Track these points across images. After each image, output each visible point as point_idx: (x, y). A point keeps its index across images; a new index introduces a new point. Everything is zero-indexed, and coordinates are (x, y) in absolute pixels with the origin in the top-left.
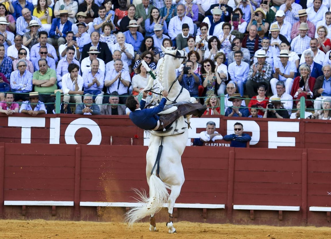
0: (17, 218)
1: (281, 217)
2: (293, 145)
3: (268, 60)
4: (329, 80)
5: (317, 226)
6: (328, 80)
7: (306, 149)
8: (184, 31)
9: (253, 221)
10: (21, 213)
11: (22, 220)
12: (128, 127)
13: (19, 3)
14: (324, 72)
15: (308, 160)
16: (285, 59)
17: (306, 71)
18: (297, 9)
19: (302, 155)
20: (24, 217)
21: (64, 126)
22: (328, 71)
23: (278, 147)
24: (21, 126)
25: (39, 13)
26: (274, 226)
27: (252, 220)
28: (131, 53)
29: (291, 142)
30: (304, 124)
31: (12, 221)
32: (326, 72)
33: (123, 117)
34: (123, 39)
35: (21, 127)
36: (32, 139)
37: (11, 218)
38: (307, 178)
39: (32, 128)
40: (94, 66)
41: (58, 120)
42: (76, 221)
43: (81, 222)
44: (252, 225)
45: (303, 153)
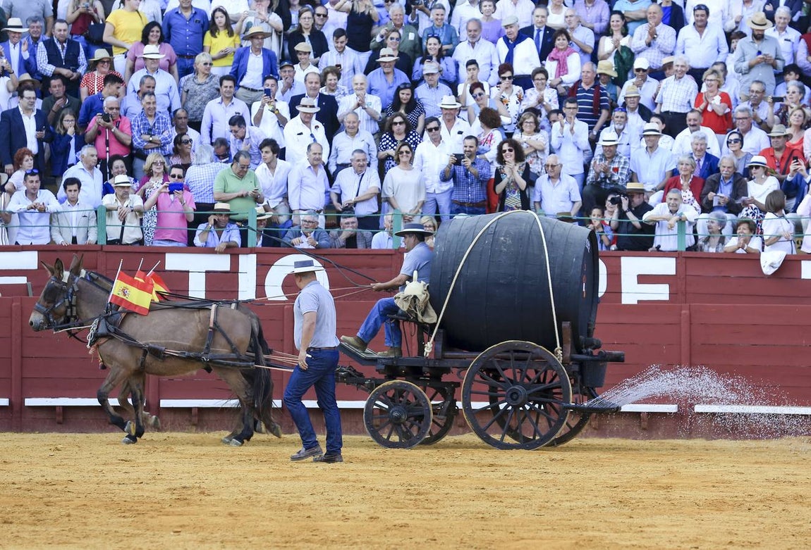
0: (183, 429)
1: (645, 424)
2: (666, 297)
3: (621, 150)
4: (730, 182)
5: (707, 438)
6: (728, 181)
7: (688, 305)
8: (470, 70)
9: (596, 431)
10: (190, 421)
11: (191, 432)
12: (376, 269)
13: (180, 12)
14: (721, 169)
15: (691, 324)
16: (652, 138)
17: (689, 167)
18: (666, 37)
19: (681, 316)
20: (194, 428)
21: (263, 268)
22: (729, 167)
23: (638, 301)
24: (187, 269)
25: (216, 37)
26: (633, 439)
27: (595, 429)
28: (377, 110)
29: (661, 292)
30: (684, 260)
31: (174, 434)
32: (726, 169)
33: (368, 253)
34: (363, 86)
35: (188, 272)
36: (207, 291)
37: (173, 430)
38: (691, 355)
39: (207, 272)
40: (315, 154)
41: (253, 258)
42: (286, 434)
43: (294, 435)
44: (595, 437)
45: (683, 312)
